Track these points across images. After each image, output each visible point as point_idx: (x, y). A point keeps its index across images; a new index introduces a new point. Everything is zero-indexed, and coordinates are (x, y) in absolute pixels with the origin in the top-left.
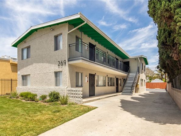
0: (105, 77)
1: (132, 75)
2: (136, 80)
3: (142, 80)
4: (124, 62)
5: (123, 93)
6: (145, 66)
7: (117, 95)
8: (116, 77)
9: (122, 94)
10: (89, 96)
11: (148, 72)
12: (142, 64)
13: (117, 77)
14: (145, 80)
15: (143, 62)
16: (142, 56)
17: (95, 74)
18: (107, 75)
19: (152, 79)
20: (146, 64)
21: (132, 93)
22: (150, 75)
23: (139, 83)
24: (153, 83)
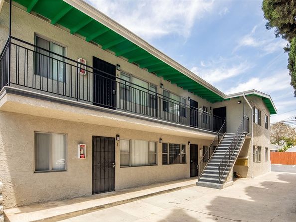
0: (156, 144)
1: (228, 137)
2: (237, 149)
3: (259, 148)
4: (214, 109)
5: (199, 180)
6: (267, 117)
7: (180, 188)
8: (191, 143)
9: (197, 184)
10: (93, 193)
11: (283, 131)
12: (259, 113)
13: (193, 142)
14: (266, 149)
15: (262, 107)
16: (254, 93)
17: (118, 136)
18: (161, 139)
19: (291, 144)
20: (271, 113)
21: (222, 182)
22: (286, 137)
23: (250, 156)
24: (291, 154)
